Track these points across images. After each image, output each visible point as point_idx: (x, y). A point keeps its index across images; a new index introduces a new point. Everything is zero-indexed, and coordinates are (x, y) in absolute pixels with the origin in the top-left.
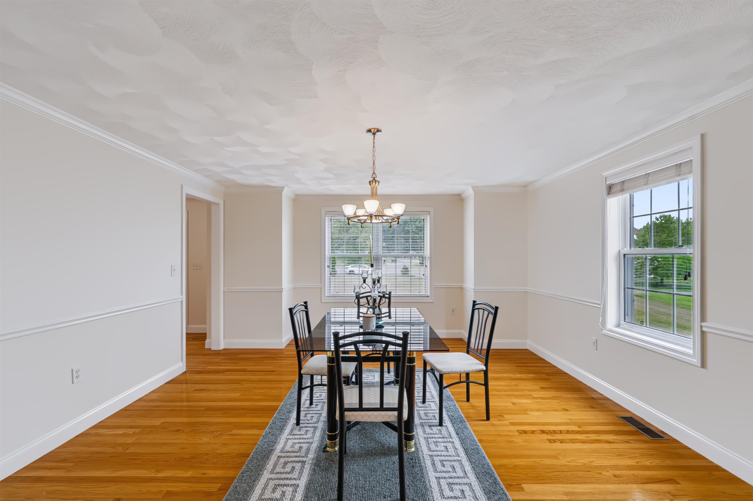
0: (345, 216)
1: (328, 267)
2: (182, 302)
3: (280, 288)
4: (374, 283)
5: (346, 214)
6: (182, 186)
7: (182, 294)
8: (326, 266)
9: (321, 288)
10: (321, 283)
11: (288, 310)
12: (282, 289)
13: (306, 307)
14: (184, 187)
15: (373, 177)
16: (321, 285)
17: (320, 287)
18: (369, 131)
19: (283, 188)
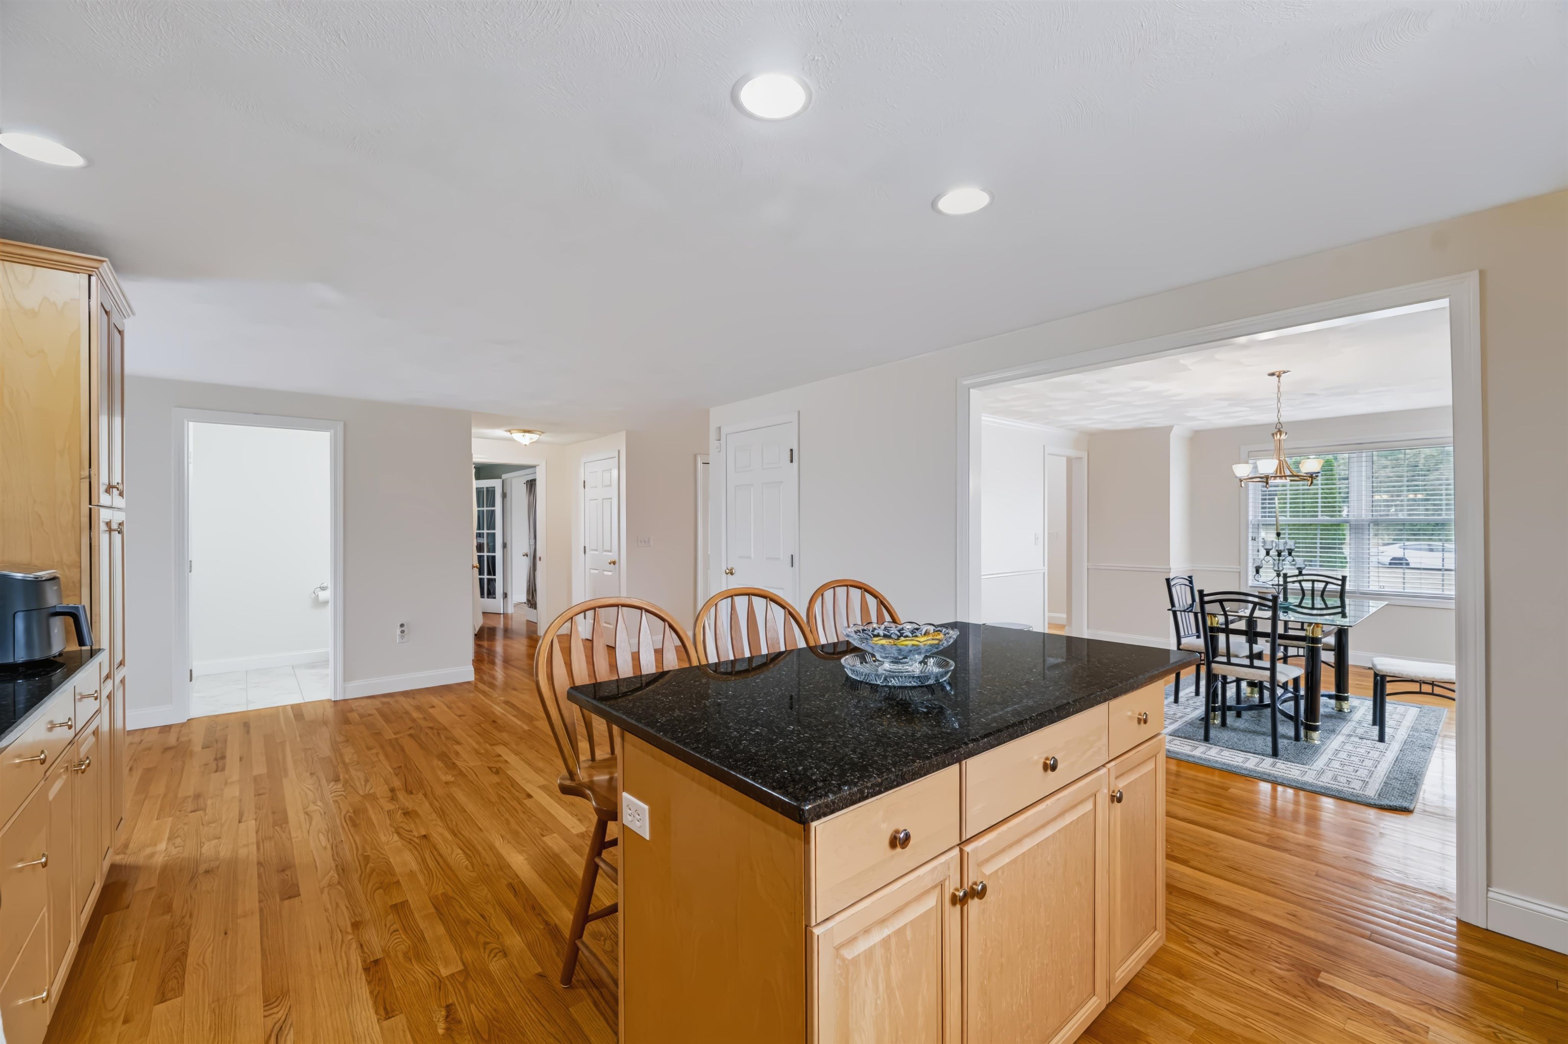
0: (1237, 477)
1: (1252, 539)
2: (1044, 573)
3: (1167, 567)
4: (1279, 555)
5: (1238, 475)
6: (1044, 446)
7: (1044, 566)
8: (1250, 538)
9: (1240, 572)
10: (1240, 565)
11: (1165, 581)
12: (1170, 569)
13: (1191, 582)
14: (1046, 447)
15: (1278, 427)
16: (1239, 567)
17: (1238, 570)
18: (1272, 374)
19: (1170, 428)
